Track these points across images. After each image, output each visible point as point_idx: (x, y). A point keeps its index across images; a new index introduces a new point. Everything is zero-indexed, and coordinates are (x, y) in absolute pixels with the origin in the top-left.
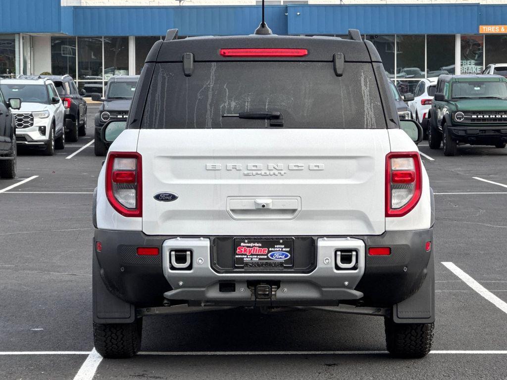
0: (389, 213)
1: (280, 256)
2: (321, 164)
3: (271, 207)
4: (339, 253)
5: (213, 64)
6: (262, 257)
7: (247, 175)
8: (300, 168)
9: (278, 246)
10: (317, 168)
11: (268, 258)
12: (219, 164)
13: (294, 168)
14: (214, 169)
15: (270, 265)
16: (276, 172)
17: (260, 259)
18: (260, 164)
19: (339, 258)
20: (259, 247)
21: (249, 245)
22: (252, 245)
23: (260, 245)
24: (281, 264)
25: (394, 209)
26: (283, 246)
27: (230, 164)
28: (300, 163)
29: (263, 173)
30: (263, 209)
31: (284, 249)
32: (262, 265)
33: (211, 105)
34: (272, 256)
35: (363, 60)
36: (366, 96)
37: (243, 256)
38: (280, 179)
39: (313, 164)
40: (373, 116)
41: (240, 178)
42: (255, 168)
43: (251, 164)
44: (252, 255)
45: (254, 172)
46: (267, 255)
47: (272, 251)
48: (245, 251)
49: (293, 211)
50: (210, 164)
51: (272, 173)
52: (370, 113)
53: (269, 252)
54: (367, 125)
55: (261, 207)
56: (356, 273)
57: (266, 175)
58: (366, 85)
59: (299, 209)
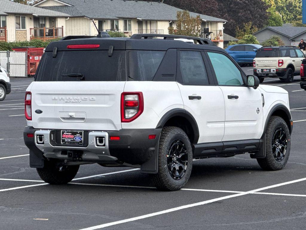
0: (123, 120)
1: (78, 139)
2: (94, 97)
3: (74, 117)
4: (98, 138)
5: (64, 52)
6: (72, 139)
7: (66, 102)
8: (86, 99)
9: (77, 135)
10: (92, 99)
11: (74, 140)
12: (56, 97)
13: (84, 99)
14: (55, 99)
15: (74, 143)
16: (77, 101)
17: (71, 140)
18: (71, 97)
19: (98, 141)
20: (71, 135)
21: (67, 134)
22: (68, 134)
23: (71, 134)
24: (78, 143)
25: (127, 119)
26: (79, 135)
27: (61, 97)
28: (86, 97)
29: (72, 101)
30: (71, 118)
31: (80, 136)
32: (71, 143)
33: (59, 71)
34: (75, 139)
35: (122, 49)
36: (119, 66)
37: (65, 139)
38: (78, 104)
39: (91, 97)
40: (121, 75)
41: (64, 104)
42: (69, 99)
43: (68, 97)
44: (68, 138)
45: (69, 101)
46: (73, 138)
47: (75, 137)
48: (66, 136)
49: (83, 119)
50: (53, 97)
51: (75, 101)
52: (120, 73)
53: (74, 137)
54: (117, 79)
55: (70, 117)
56: (105, 148)
57: (73, 102)
58: (120, 61)
59: (85, 118)
